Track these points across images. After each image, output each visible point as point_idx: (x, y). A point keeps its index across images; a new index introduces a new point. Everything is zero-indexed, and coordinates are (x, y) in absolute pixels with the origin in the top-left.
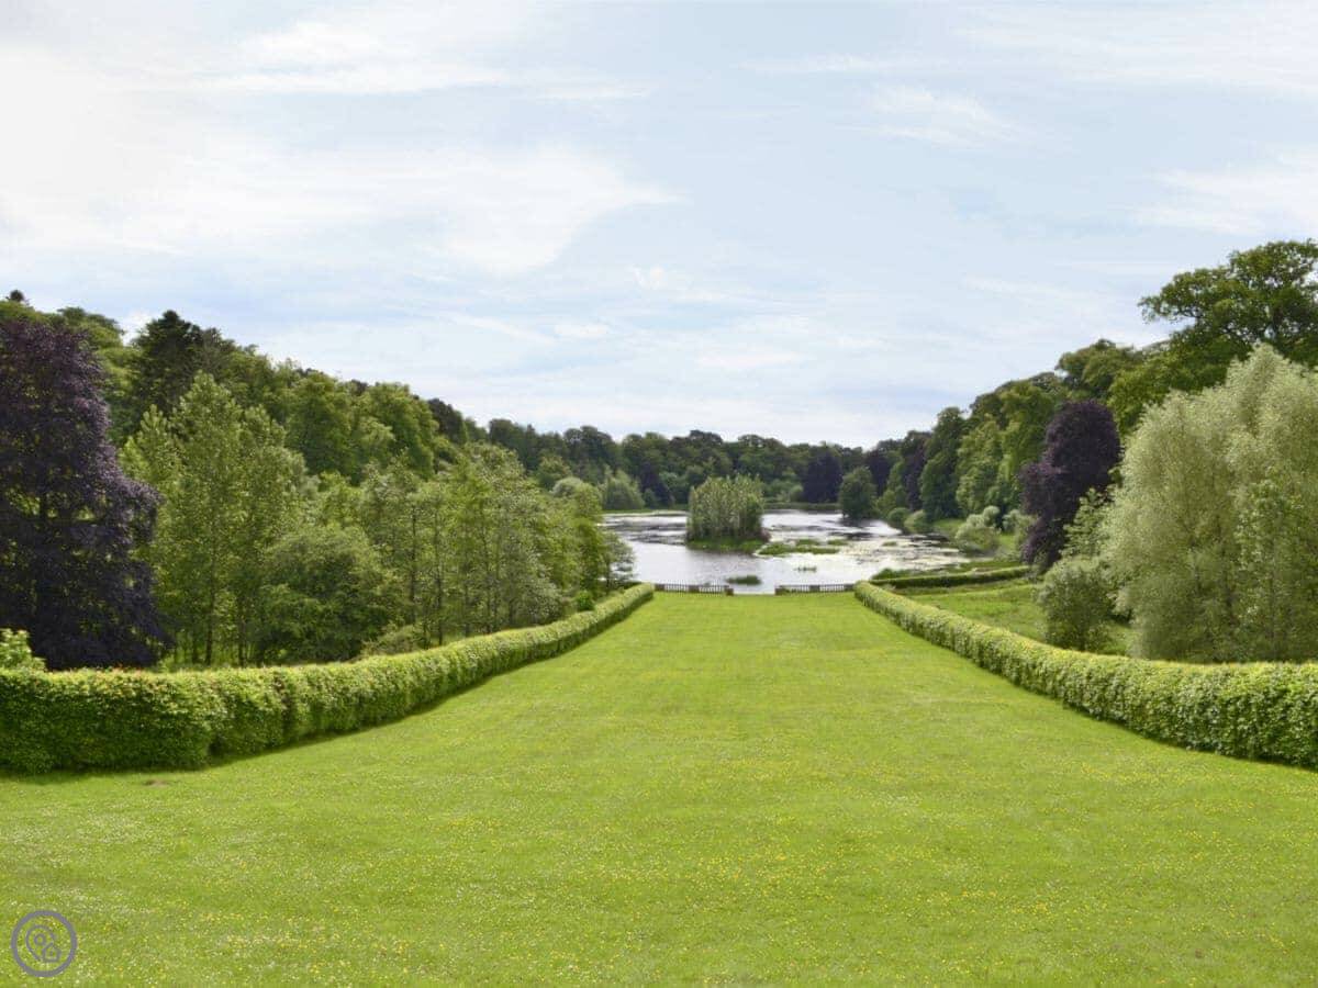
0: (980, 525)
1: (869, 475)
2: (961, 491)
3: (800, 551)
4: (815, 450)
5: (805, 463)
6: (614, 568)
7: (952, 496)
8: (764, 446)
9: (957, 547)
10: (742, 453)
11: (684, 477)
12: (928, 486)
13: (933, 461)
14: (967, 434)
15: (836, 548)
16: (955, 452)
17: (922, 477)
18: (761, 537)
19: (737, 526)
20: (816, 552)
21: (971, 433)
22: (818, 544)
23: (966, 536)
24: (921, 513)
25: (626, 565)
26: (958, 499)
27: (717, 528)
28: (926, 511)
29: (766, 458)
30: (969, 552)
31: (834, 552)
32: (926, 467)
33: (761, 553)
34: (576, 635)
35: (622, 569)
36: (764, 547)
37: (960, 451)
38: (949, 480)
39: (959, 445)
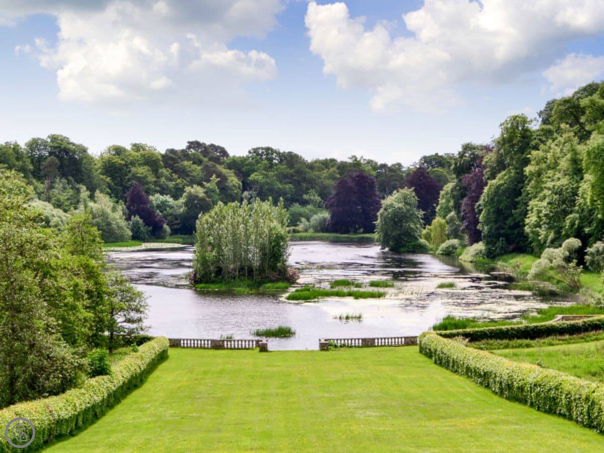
0: (558, 261)
1: (414, 199)
2: (531, 219)
3: (338, 294)
4: (343, 167)
5: (332, 183)
6: (119, 319)
7: (520, 225)
8: (281, 161)
9: (529, 289)
10: (253, 171)
11: (182, 200)
12: (488, 213)
13: (494, 181)
14: (536, 148)
15: (381, 290)
16: (523, 171)
17: (481, 202)
18: (286, 277)
19: (256, 263)
20: (358, 296)
21: (542, 146)
22: (359, 286)
23: (540, 276)
24: (480, 246)
25: (134, 315)
26: (527, 229)
27: (232, 266)
28: (487, 244)
29: (283, 177)
30: (545, 296)
31: (380, 296)
32: (486, 190)
33: (289, 298)
34: (94, 407)
35: (129, 321)
36: (292, 290)
37: (528, 169)
38: (515, 205)
39: (527, 162)
